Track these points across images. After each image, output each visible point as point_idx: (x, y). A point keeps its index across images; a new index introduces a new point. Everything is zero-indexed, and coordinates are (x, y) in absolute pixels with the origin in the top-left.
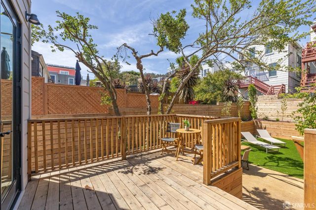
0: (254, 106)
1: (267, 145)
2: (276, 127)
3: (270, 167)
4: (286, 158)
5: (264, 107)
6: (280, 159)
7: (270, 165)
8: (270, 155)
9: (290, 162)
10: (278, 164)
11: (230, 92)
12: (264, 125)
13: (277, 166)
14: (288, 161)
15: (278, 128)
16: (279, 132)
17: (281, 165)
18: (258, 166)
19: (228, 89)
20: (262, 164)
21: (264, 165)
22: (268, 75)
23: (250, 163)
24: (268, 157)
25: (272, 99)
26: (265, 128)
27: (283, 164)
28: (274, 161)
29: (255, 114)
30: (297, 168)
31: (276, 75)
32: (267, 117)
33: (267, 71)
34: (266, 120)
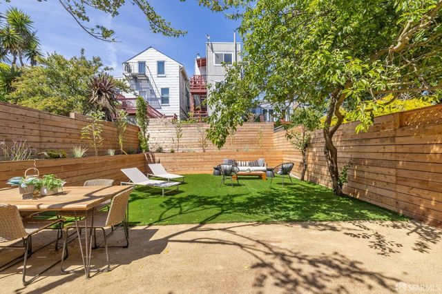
0: (145, 133)
1: (163, 183)
2: (171, 160)
3: (171, 221)
4: (189, 196)
5: (157, 135)
6: (181, 200)
7: (171, 215)
8: (167, 198)
9: (195, 200)
10: (181, 210)
11: (103, 99)
12: (157, 159)
13: (180, 213)
14: (191, 201)
15: (174, 161)
16: (175, 167)
17: (185, 209)
18: (150, 225)
19: (100, 94)
20: (157, 219)
21: (160, 221)
22: (160, 101)
23: (134, 224)
24: (164, 202)
25: (166, 123)
26: (159, 162)
27: (187, 208)
28: (174, 206)
29: (146, 144)
30: (205, 206)
31: (168, 103)
32: (161, 148)
33: (159, 97)
34: (160, 152)
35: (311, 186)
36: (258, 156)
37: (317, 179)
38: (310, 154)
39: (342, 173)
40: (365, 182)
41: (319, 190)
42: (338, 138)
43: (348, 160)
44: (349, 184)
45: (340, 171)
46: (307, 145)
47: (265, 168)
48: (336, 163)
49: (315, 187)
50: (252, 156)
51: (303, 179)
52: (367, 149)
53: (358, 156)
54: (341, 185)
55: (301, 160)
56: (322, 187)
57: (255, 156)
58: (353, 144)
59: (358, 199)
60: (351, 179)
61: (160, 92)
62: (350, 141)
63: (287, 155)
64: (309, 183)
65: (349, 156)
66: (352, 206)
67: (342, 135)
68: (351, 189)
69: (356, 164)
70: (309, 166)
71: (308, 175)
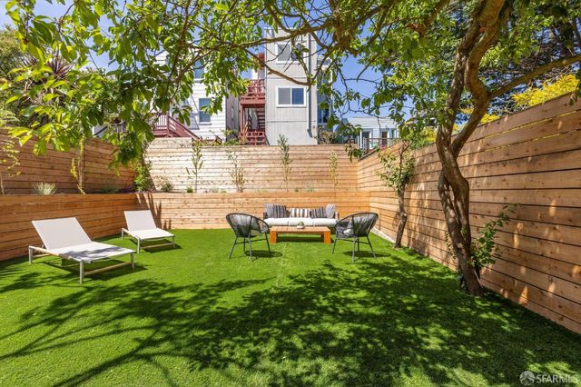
12: (156, 202)
22: (197, 118)
31: (209, 121)
32: (169, 186)
33: (196, 112)
34: (167, 191)
35: (412, 260)
36: (327, 200)
37: (425, 245)
38: (414, 195)
39: (482, 240)
40: (545, 269)
41: (427, 273)
42: (471, 159)
43: (496, 210)
44: (500, 265)
45: (475, 235)
46: (407, 179)
47: (333, 221)
48: (467, 213)
49: (421, 263)
50: (317, 200)
51: (398, 244)
52: (553, 180)
53: (524, 198)
54: (478, 268)
55: (396, 208)
56: (435, 264)
57: (322, 200)
58: (509, 169)
59: (521, 307)
60: (504, 256)
61: (197, 104)
62: (504, 163)
63: (377, 199)
64: (411, 254)
65: (499, 198)
66: (512, 337)
67: (482, 151)
68: (505, 278)
69: (519, 219)
70: (411, 218)
71: (409, 237)
